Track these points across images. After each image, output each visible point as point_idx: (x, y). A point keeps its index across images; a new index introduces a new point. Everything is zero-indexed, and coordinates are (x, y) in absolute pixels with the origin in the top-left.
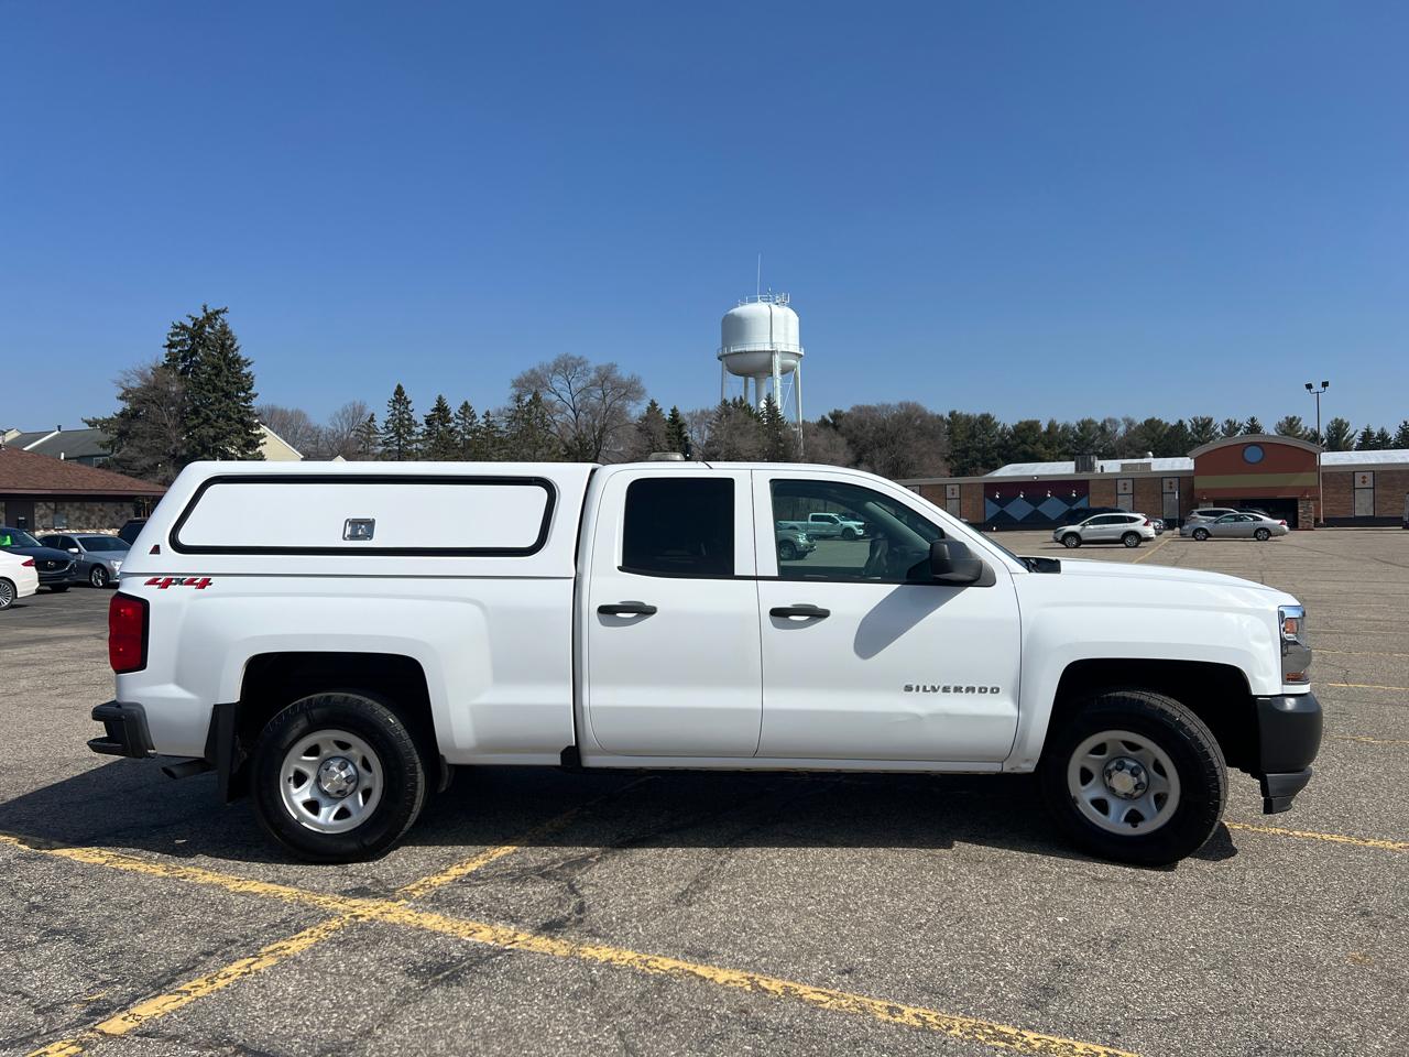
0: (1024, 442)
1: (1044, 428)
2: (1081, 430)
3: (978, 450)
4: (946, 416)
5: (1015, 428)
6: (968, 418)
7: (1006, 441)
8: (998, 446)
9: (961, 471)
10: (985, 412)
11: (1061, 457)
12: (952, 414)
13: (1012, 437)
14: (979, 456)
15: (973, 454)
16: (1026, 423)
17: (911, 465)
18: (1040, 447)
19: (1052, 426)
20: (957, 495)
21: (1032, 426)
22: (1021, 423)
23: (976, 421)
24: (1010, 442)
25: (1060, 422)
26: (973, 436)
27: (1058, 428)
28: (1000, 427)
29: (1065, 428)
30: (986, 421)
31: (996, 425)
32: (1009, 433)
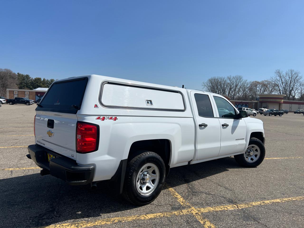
0: (37, 82)
1: (42, 80)
2: (51, 81)
3: (25, 83)
4: (17, 74)
5: (35, 79)
6: (23, 75)
7: (33, 82)
8: (31, 83)
9: (20, 88)
10: (27, 74)
11: (46, 87)
12: (18, 74)
13: (34, 81)
14: (25, 84)
15: (23, 84)
16: (38, 78)
17: (7, 85)
18: (41, 84)
19: (44, 80)
20: (28, 94)
21: (39, 79)
22: (36, 78)
23: (25, 76)
24: (34, 82)
25: (46, 79)
26: (24, 79)
27: (45, 80)
28: (31, 78)
29: (47, 80)
30: (27, 76)
31: (30, 78)
32: (33, 80)
